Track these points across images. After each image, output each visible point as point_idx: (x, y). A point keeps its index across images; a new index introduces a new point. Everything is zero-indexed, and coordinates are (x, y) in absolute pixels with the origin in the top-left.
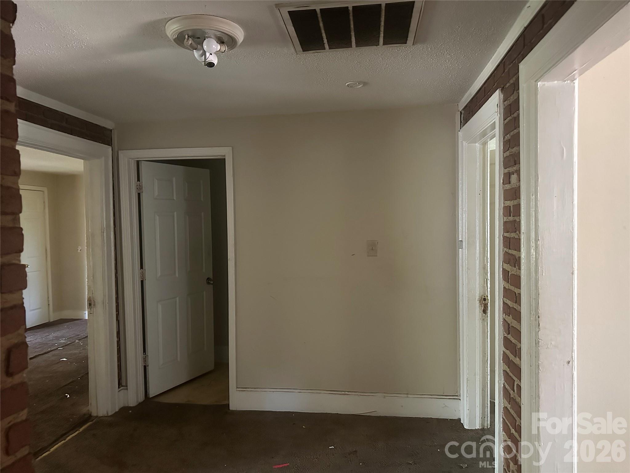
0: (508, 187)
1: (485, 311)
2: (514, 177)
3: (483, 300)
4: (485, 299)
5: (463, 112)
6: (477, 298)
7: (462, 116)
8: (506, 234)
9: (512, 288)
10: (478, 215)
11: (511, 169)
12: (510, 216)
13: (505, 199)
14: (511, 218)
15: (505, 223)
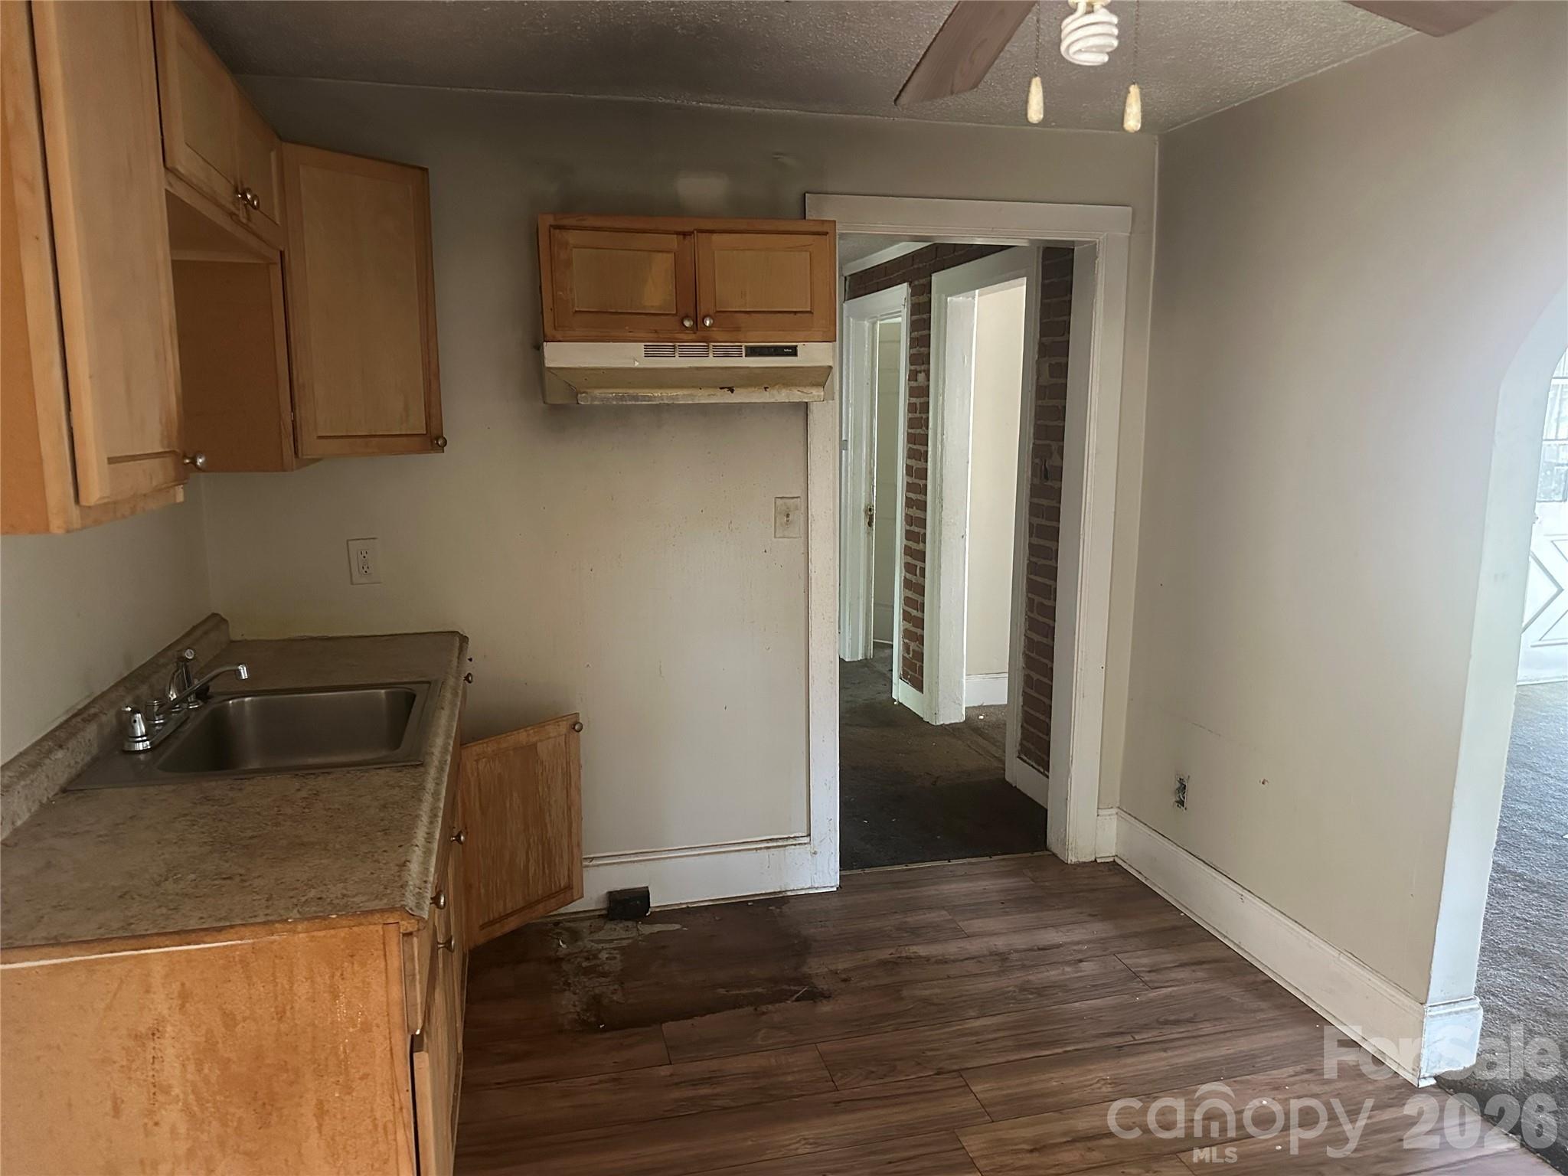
0: (913, 384)
1: (870, 524)
2: (921, 377)
3: (869, 510)
4: (870, 510)
5: (848, 278)
6: (863, 507)
7: (847, 283)
8: (910, 431)
9: (917, 481)
10: (866, 408)
11: (918, 368)
12: (916, 413)
13: (911, 396)
14: (918, 415)
15: (910, 420)
